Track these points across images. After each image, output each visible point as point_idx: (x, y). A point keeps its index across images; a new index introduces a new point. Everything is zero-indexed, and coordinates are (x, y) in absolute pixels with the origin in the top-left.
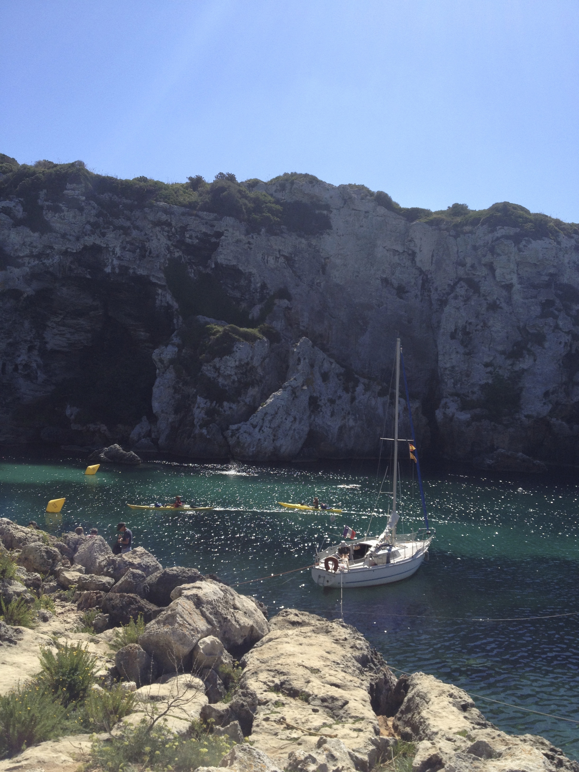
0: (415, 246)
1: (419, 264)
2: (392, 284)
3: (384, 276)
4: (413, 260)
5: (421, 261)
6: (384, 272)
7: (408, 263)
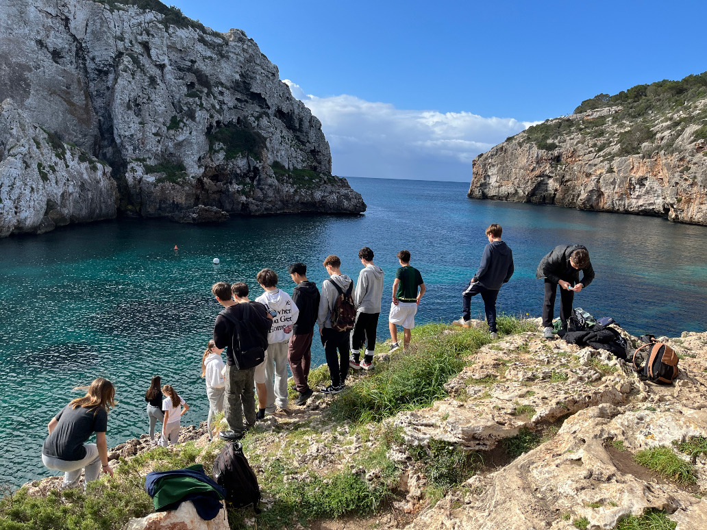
0: (69, 11)
1: (73, 32)
2: (46, 47)
3: (39, 38)
4: (66, 26)
5: (75, 28)
6: (38, 32)
7: (62, 28)
